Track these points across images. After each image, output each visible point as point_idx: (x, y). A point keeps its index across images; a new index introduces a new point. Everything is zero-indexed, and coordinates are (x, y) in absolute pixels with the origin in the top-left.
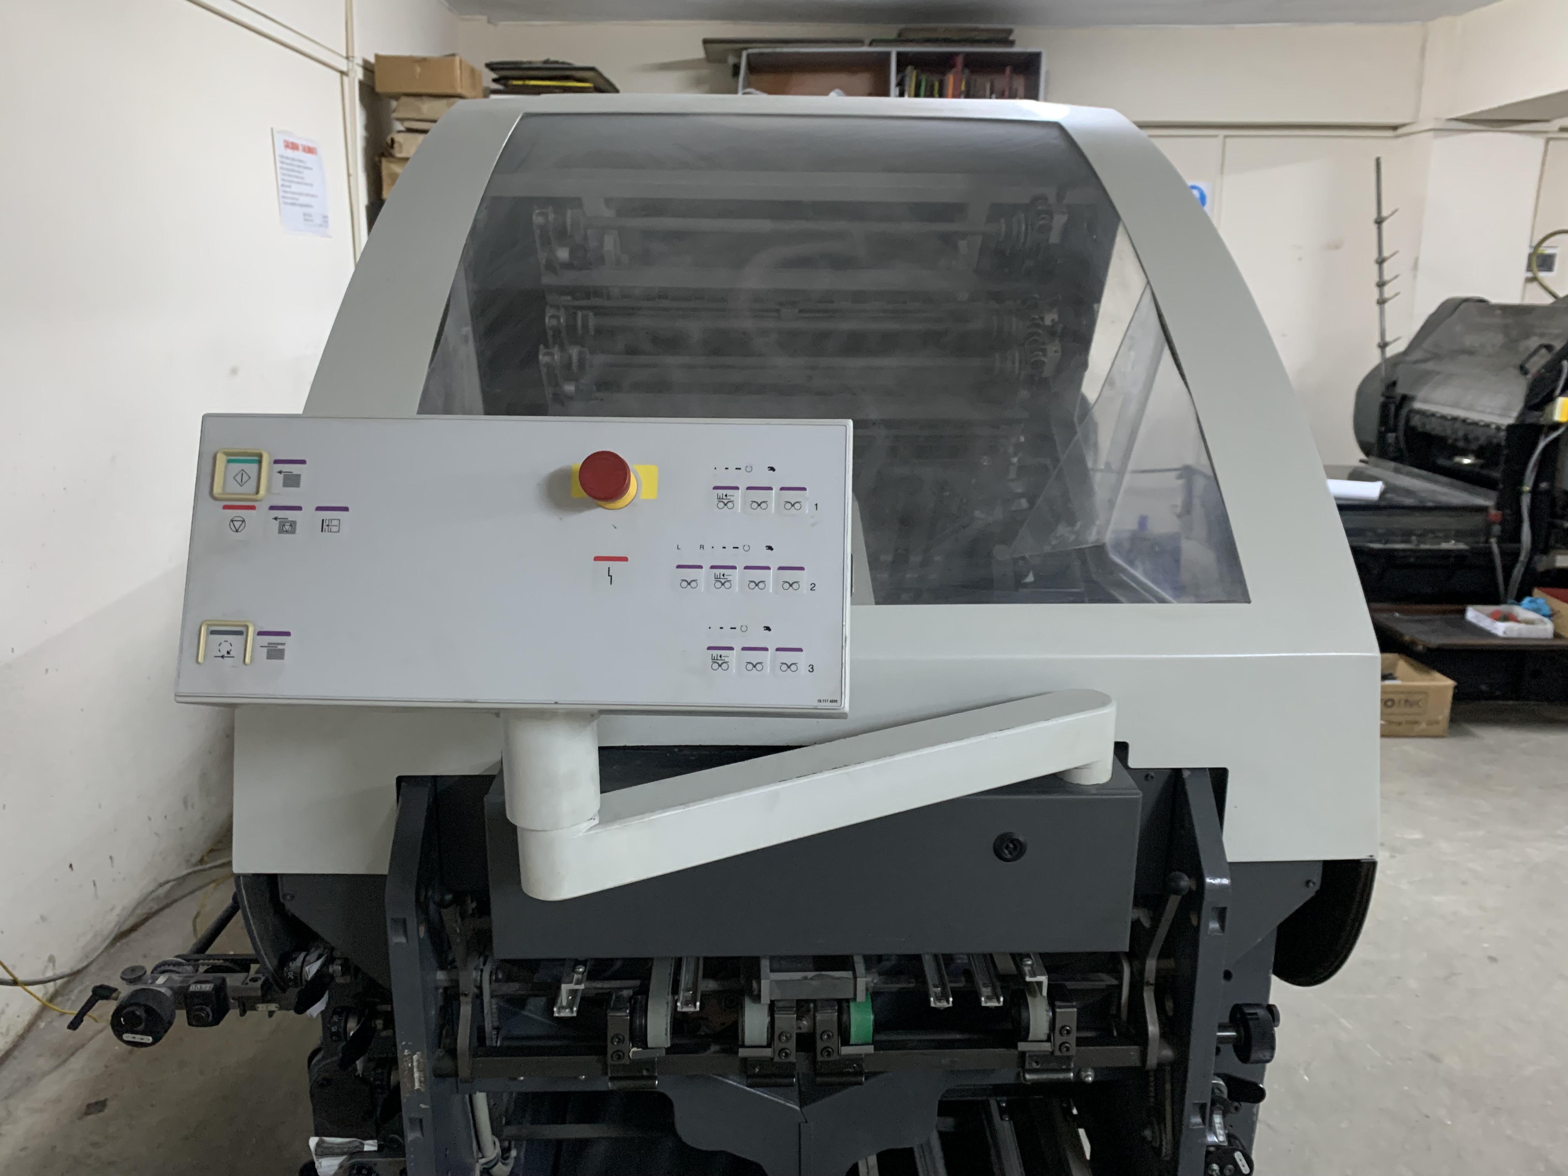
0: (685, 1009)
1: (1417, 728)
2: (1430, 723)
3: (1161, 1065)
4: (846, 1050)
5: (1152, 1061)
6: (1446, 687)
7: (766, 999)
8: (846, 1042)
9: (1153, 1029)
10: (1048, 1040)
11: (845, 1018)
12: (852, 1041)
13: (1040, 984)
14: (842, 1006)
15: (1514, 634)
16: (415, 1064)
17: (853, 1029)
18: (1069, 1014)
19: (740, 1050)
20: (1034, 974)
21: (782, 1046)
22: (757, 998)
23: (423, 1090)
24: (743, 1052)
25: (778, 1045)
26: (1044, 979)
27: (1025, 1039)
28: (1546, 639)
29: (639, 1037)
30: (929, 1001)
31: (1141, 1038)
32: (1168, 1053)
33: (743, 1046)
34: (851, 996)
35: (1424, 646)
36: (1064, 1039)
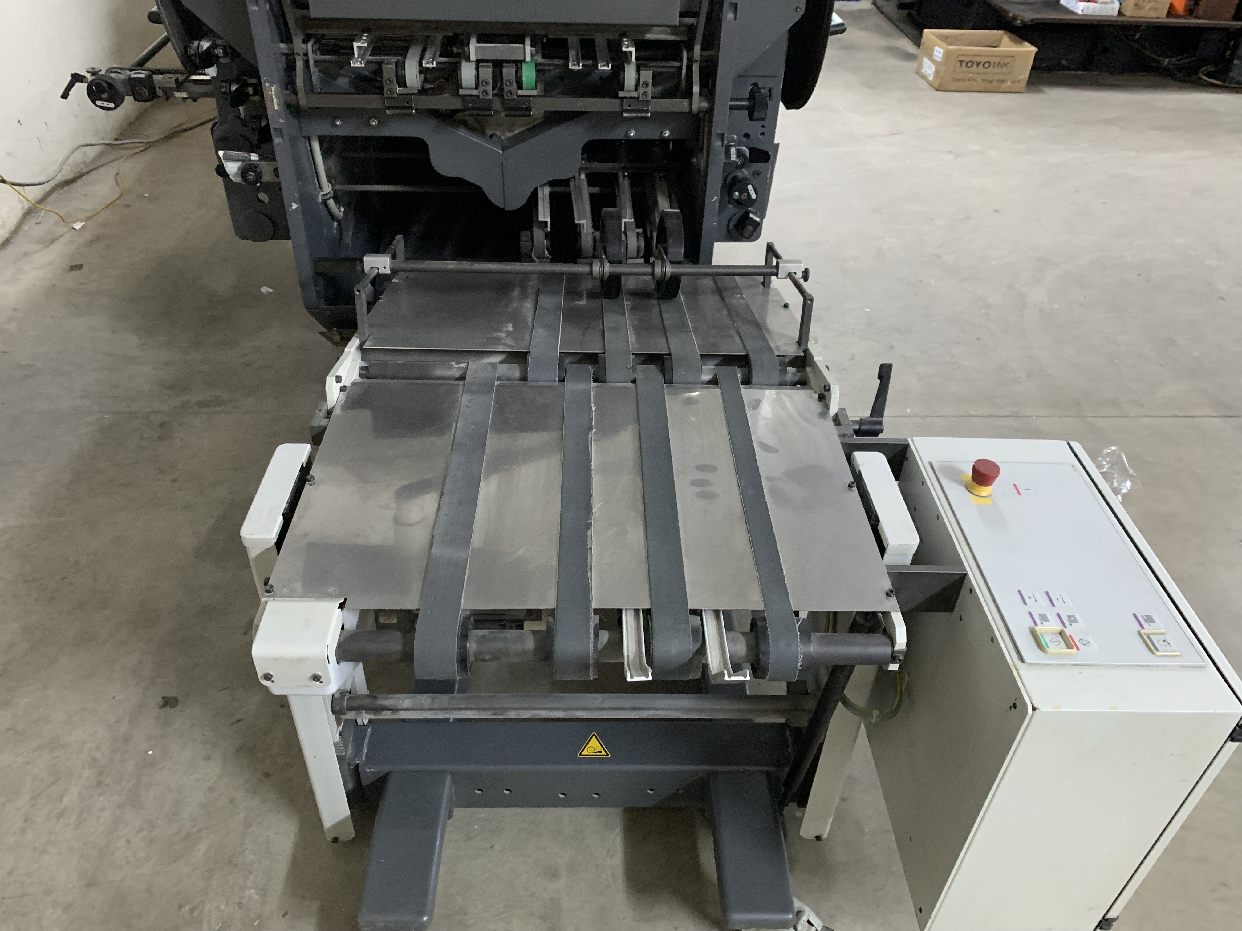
0: (427, 65)
1: (1004, 86)
2: (1013, 82)
3: (700, 111)
4: (520, 92)
5: (695, 107)
6: (1030, 52)
7: (473, 58)
8: (521, 88)
9: (696, 89)
10: (636, 90)
11: (519, 73)
12: (524, 88)
13: (631, 53)
14: (518, 64)
15: (1090, 12)
16: (273, 93)
17: (524, 79)
18: (647, 75)
19: (460, 90)
20: (628, 47)
21: (484, 88)
22: (468, 59)
23: (280, 111)
24: (461, 92)
25: (482, 88)
26: (633, 49)
27: (622, 89)
28: (1112, 16)
29: (402, 82)
30: (568, 65)
31: (689, 94)
32: (705, 104)
33: (462, 88)
34: (522, 59)
35: (1022, 21)
36: (645, 90)
